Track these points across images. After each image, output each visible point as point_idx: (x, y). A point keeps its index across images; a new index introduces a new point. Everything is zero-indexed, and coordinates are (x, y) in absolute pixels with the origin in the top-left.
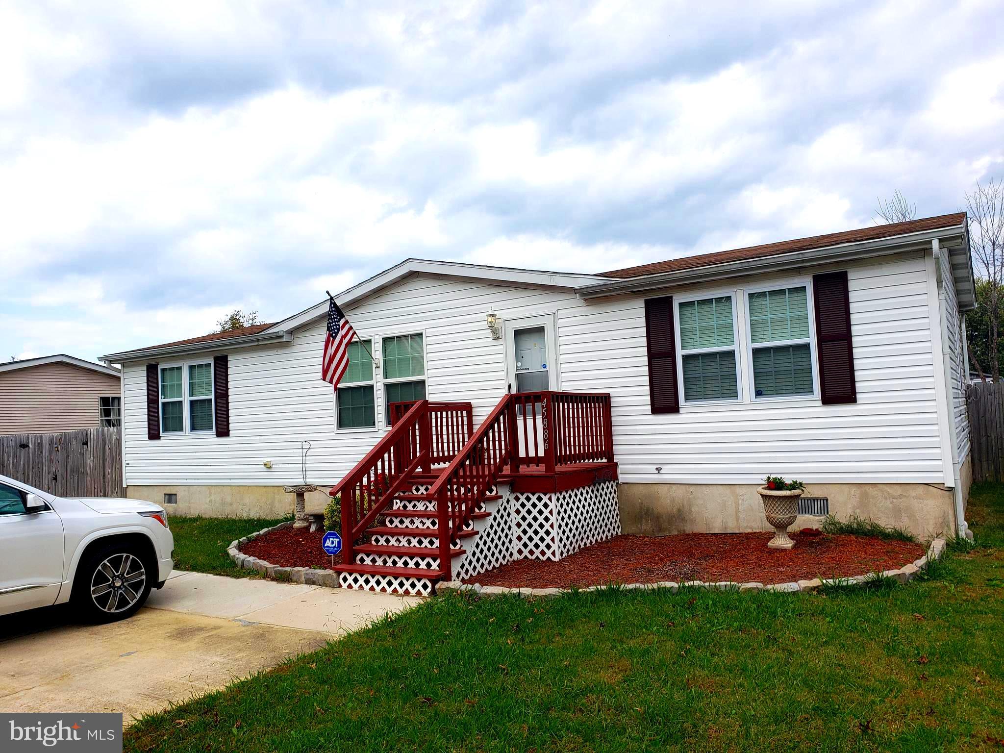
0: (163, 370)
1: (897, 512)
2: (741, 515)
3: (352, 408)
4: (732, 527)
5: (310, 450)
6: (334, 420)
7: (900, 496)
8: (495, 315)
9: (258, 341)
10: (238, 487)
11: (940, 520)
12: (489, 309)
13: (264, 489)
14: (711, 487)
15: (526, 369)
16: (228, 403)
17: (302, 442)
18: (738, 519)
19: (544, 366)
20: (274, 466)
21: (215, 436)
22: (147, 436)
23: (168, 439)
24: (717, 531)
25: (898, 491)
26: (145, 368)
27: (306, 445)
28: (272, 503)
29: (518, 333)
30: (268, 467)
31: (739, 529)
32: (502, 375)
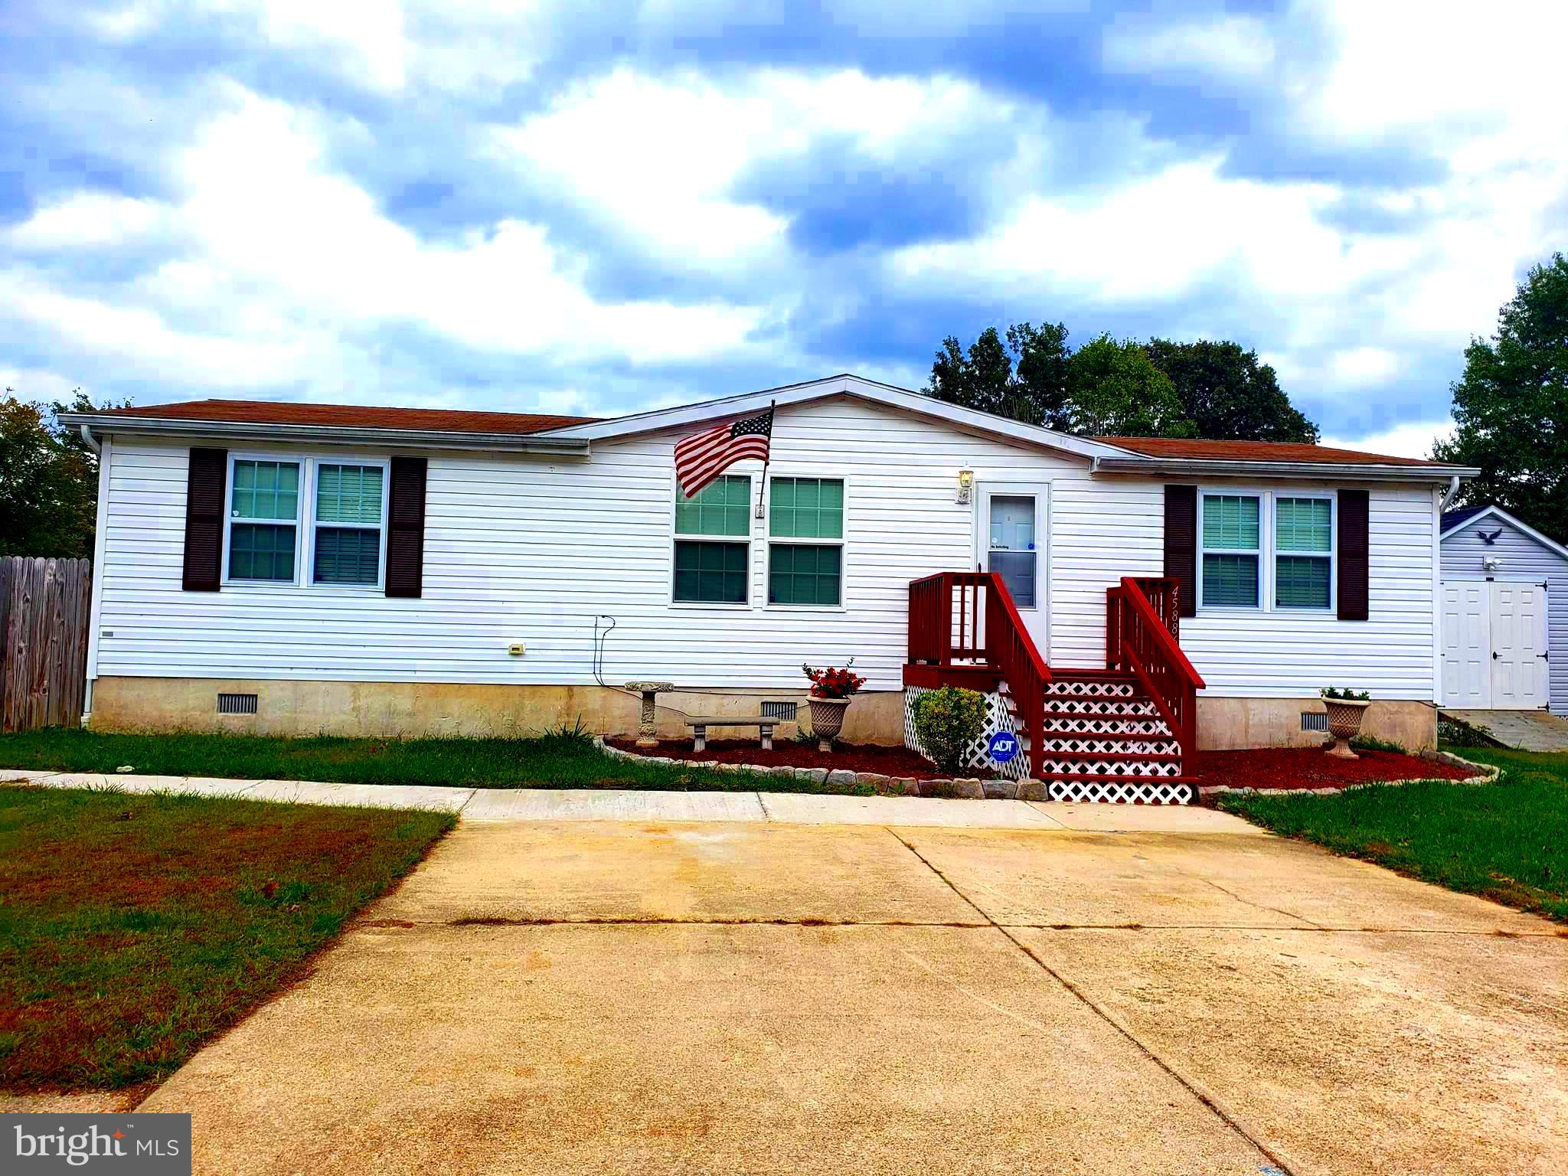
0: (238, 463)
1: (1393, 727)
2: (1251, 731)
3: (701, 572)
4: (1241, 744)
5: (613, 630)
6: (669, 588)
7: (1397, 712)
8: (972, 472)
9: (525, 445)
10: (433, 686)
11: (1426, 735)
13: (499, 691)
14: (1221, 700)
15: (1004, 547)
16: (421, 540)
17: (597, 616)
18: (1246, 736)
19: (1032, 546)
20: (527, 652)
21: (383, 595)
22: (181, 582)
24: (1224, 748)
25: (1394, 708)
26: (187, 453)
27: (608, 623)
28: (518, 712)
29: (997, 501)
30: (516, 652)
31: (1247, 745)
32: (969, 551)
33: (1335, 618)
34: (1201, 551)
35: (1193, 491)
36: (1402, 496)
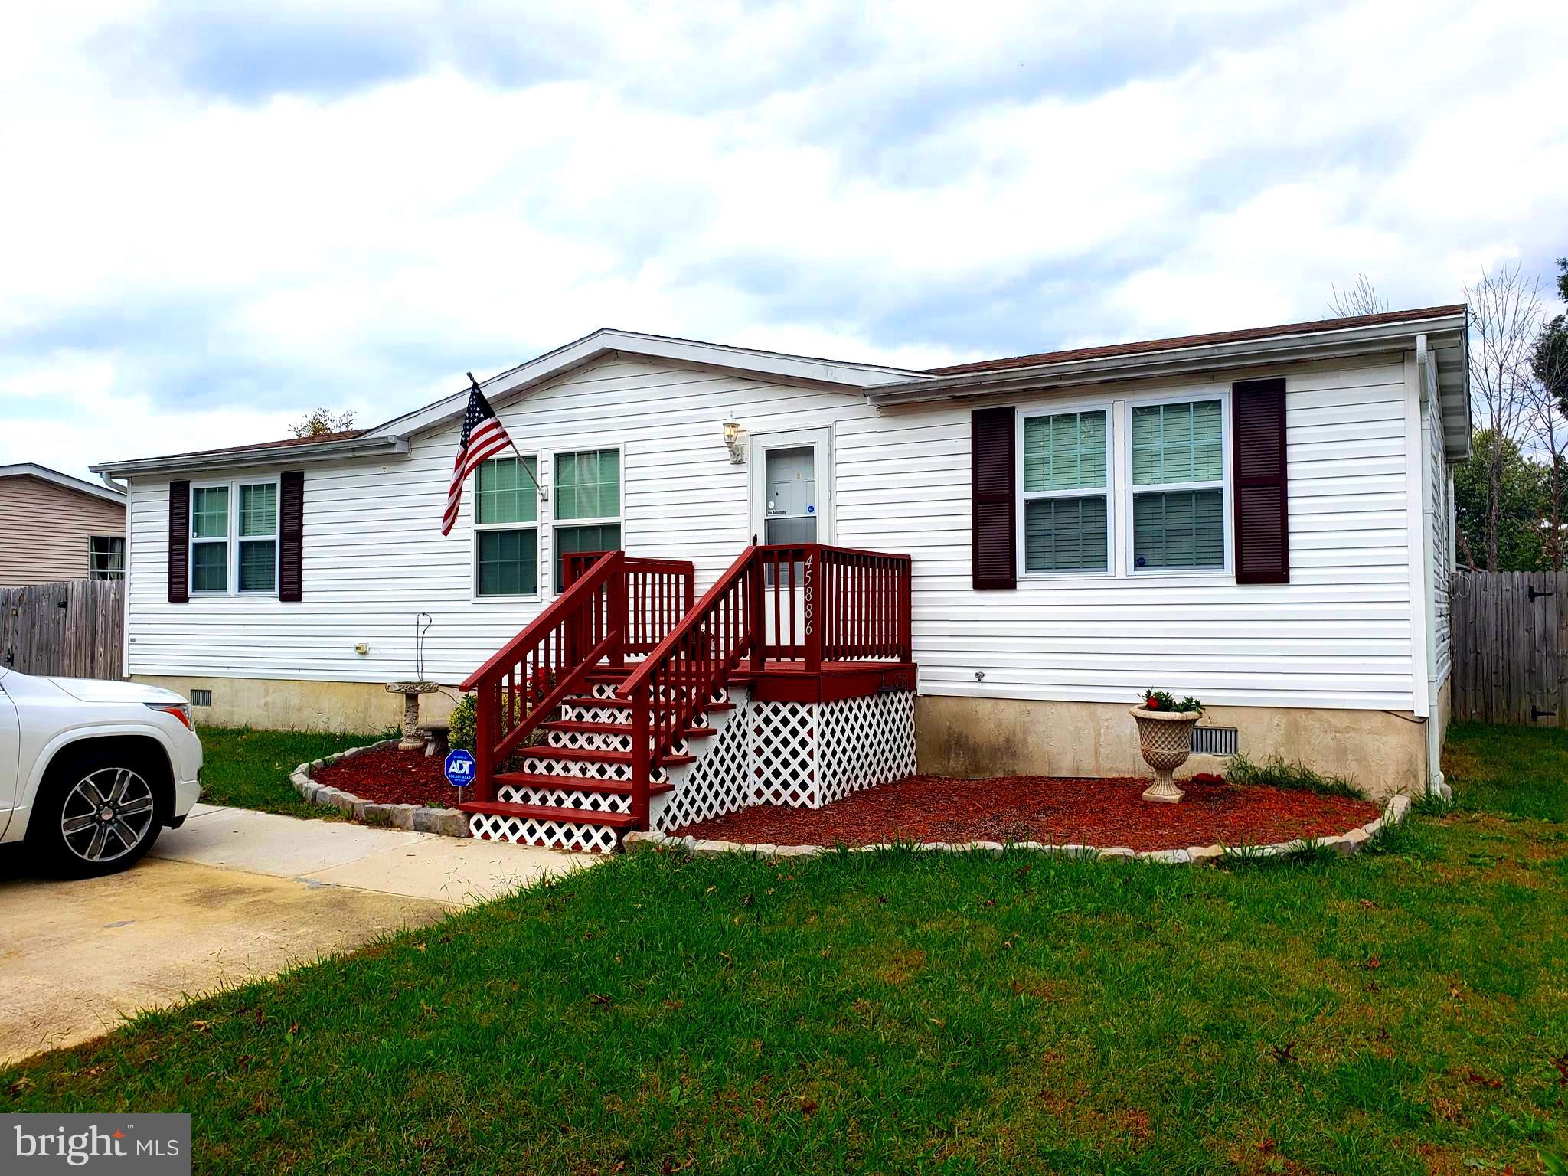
0: (198, 492)
1: (1341, 753)
2: (1103, 752)
3: (501, 563)
4: (1088, 769)
5: (431, 628)
6: (471, 581)
7: (1347, 729)
8: (738, 425)
9: (354, 450)
10: (312, 683)
11: (1405, 767)
12: (727, 414)
13: (353, 688)
14: (1058, 706)
15: (782, 512)
16: (301, 548)
17: (418, 614)
18: (1097, 758)
19: (811, 509)
20: (372, 651)
21: (278, 600)
22: (167, 595)
23: (201, 603)
24: (1064, 774)
25: (1345, 720)
26: (168, 487)
27: (424, 620)
28: (367, 710)
29: (773, 456)
30: (362, 652)
31: (1098, 773)
32: (744, 520)
33: (1233, 582)
34: (1021, 496)
35: (1009, 415)
36: (1347, 379)
